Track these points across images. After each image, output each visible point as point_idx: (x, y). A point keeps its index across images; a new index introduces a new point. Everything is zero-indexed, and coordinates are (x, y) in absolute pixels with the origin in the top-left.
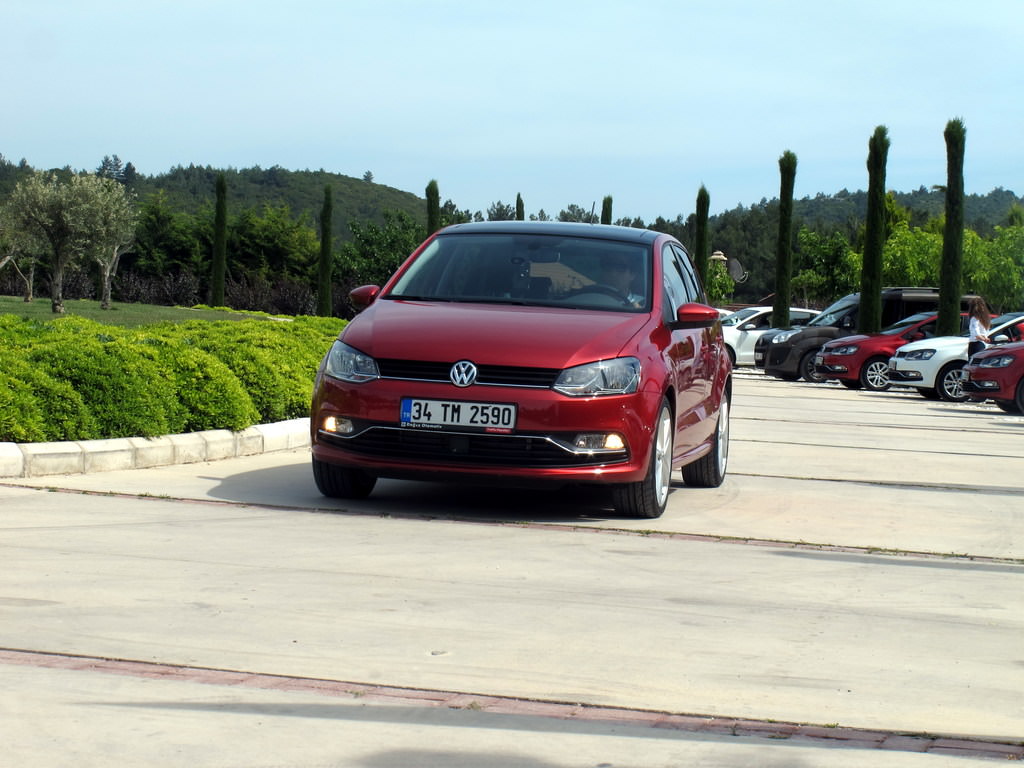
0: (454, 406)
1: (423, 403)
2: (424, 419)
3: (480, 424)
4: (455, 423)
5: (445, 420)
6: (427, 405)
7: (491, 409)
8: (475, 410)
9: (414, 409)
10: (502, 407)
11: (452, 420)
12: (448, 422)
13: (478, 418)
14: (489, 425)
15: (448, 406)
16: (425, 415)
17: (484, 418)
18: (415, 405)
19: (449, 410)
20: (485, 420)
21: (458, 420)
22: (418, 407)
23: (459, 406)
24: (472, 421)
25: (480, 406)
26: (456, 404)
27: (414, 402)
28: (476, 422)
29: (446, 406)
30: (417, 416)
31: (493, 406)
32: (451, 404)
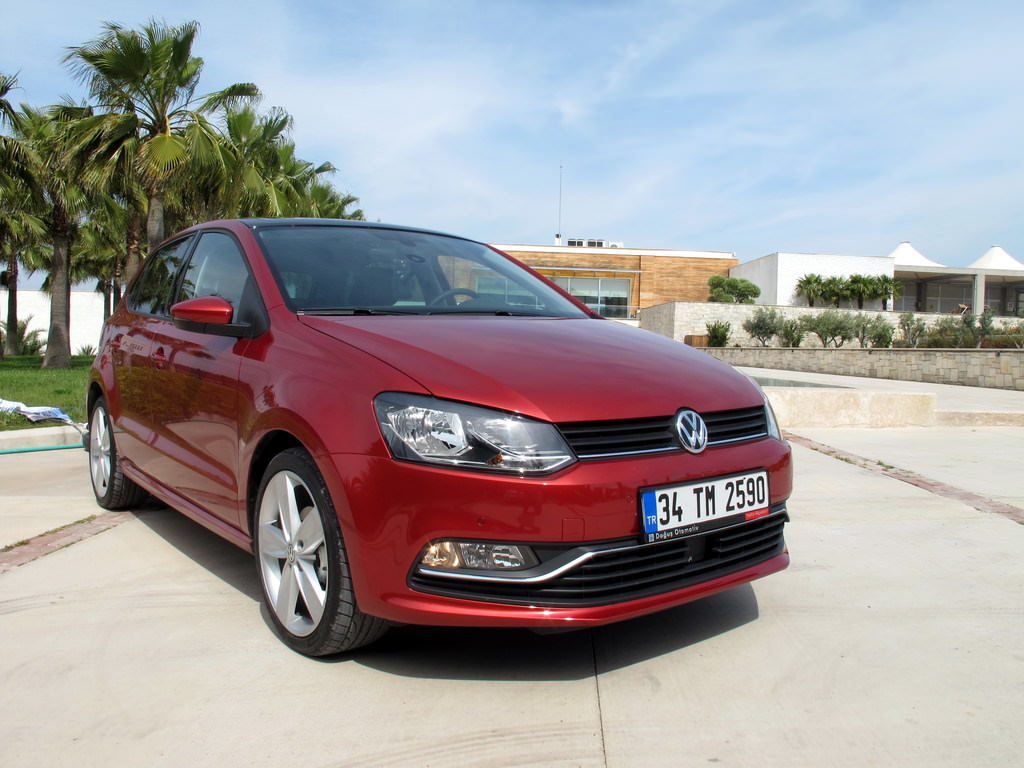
0: (707, 488)
1: (670, 492)
2: (674, 522)
3: (737, 511)
4: (711, 517)
5: (699, 516)
6: (675, 494)
7: (745, 482)
8: (730, 488)
9: (660, 505)
10: (755, 476)
11: (708, 514)
12: (704, 518)
13: (736, 500)
14: (747, 508)
15: (701, 490)
16: (675, 513)
17: (740, 500)
18: (660, 500)
19: (703, 495)
20: (741, 503)
21: (714, 513)
22: (664, 501)
23: (713, 487)
24: (729, 508)
25: (734, 480)
26: (709, 485)
27: (658, 494)
28: (733, 508)
29: (698, 491)
30: (665, 519)
31: (748, 477)
32: (703, 486)
